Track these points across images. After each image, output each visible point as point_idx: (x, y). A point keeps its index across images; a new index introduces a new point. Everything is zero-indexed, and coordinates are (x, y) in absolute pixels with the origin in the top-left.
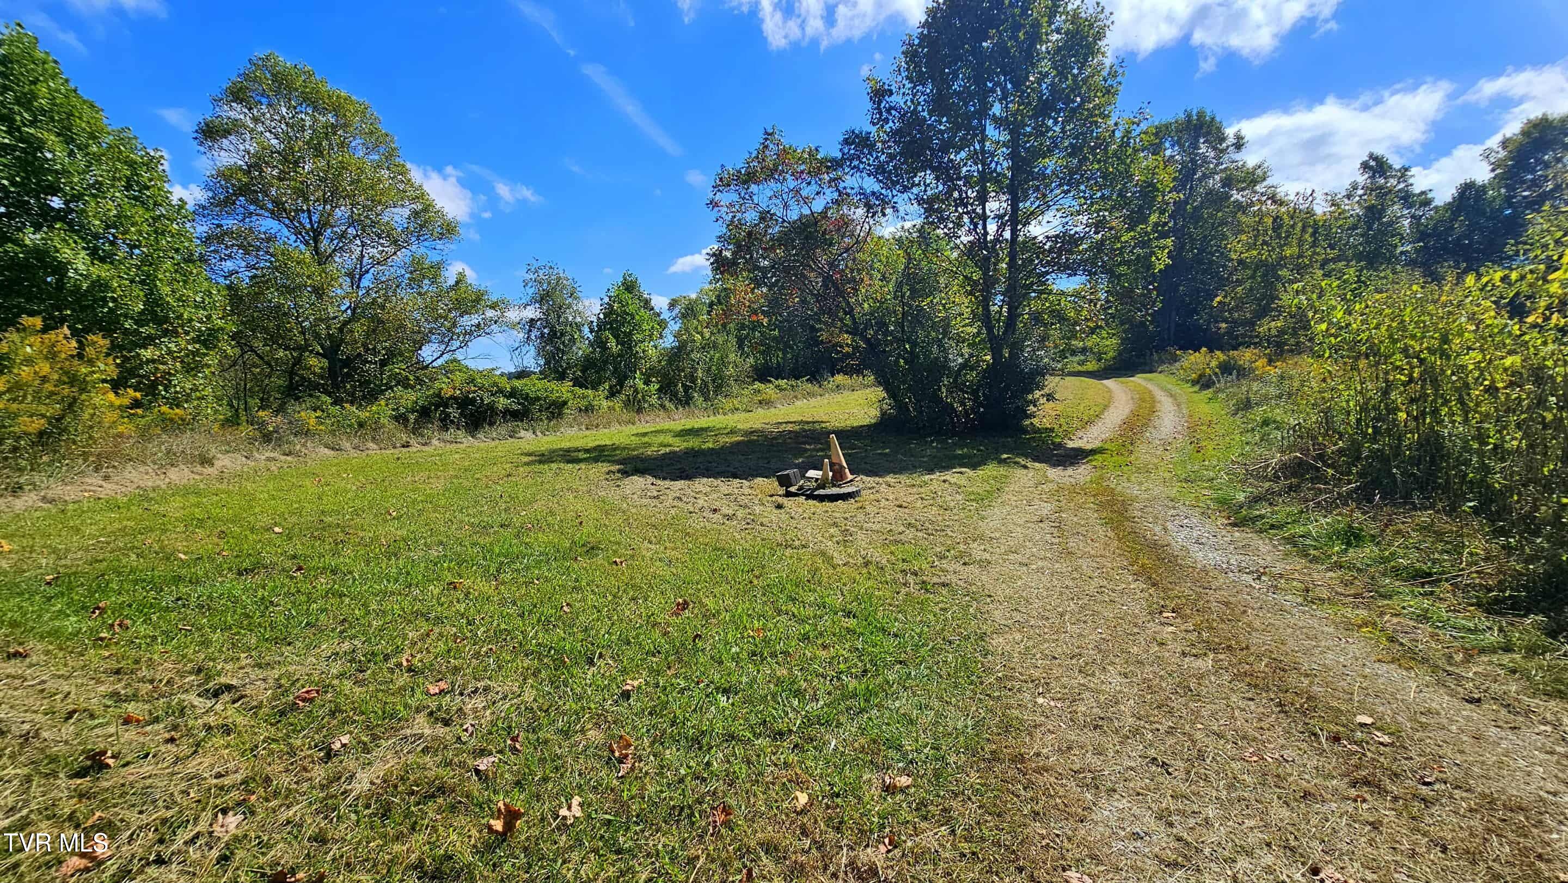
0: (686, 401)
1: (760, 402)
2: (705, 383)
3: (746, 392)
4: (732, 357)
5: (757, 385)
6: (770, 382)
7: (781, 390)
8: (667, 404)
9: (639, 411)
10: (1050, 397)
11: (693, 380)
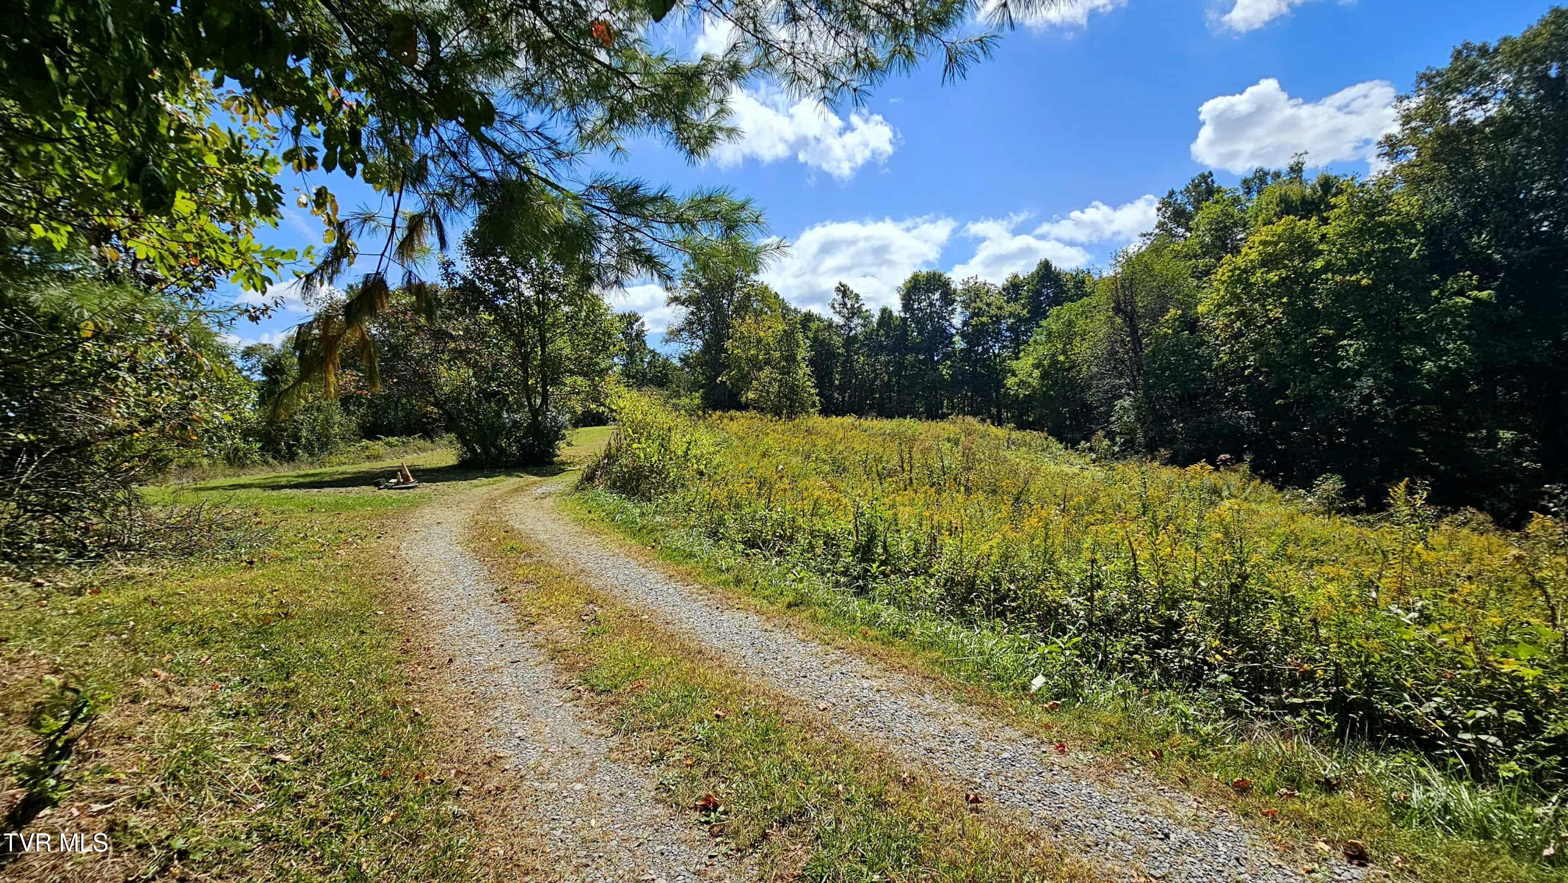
0: (291, 457)
1: (368, 457)
2: (310, 442)
3: (352, 449)
4: (337, 418)
5: (365, 442)
6: (380, 439)
7: (391, 446)
8: (270, 460)
9: (243, 466)
10: (569, 444)
11: (297, 439)
